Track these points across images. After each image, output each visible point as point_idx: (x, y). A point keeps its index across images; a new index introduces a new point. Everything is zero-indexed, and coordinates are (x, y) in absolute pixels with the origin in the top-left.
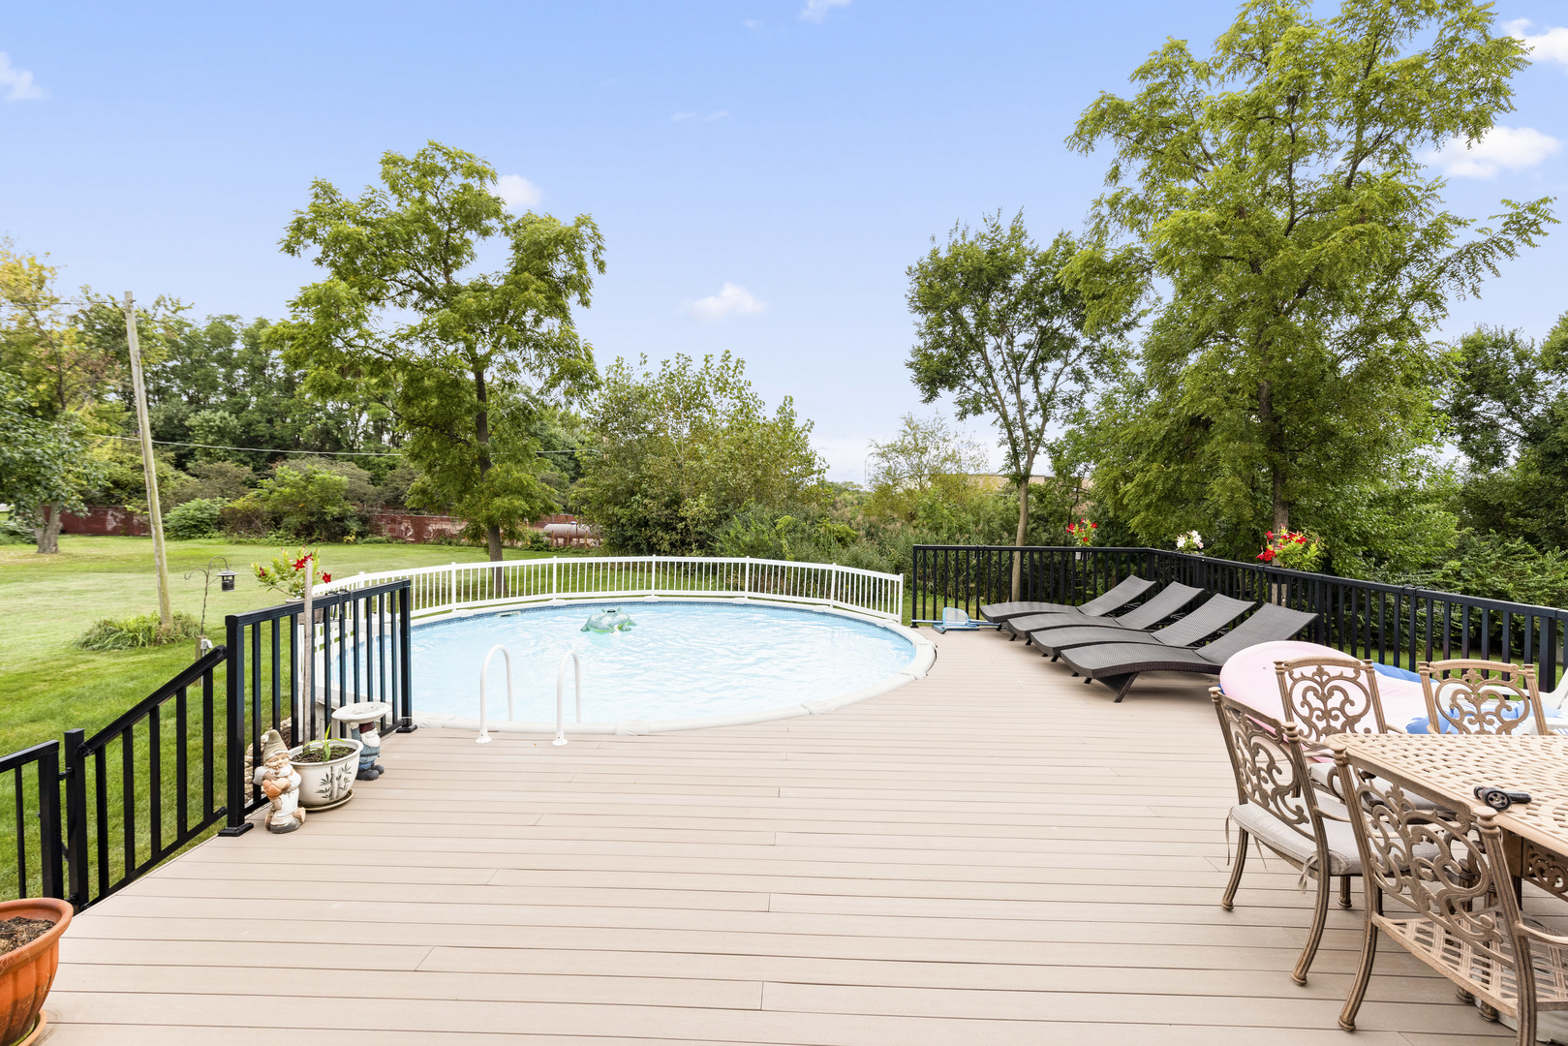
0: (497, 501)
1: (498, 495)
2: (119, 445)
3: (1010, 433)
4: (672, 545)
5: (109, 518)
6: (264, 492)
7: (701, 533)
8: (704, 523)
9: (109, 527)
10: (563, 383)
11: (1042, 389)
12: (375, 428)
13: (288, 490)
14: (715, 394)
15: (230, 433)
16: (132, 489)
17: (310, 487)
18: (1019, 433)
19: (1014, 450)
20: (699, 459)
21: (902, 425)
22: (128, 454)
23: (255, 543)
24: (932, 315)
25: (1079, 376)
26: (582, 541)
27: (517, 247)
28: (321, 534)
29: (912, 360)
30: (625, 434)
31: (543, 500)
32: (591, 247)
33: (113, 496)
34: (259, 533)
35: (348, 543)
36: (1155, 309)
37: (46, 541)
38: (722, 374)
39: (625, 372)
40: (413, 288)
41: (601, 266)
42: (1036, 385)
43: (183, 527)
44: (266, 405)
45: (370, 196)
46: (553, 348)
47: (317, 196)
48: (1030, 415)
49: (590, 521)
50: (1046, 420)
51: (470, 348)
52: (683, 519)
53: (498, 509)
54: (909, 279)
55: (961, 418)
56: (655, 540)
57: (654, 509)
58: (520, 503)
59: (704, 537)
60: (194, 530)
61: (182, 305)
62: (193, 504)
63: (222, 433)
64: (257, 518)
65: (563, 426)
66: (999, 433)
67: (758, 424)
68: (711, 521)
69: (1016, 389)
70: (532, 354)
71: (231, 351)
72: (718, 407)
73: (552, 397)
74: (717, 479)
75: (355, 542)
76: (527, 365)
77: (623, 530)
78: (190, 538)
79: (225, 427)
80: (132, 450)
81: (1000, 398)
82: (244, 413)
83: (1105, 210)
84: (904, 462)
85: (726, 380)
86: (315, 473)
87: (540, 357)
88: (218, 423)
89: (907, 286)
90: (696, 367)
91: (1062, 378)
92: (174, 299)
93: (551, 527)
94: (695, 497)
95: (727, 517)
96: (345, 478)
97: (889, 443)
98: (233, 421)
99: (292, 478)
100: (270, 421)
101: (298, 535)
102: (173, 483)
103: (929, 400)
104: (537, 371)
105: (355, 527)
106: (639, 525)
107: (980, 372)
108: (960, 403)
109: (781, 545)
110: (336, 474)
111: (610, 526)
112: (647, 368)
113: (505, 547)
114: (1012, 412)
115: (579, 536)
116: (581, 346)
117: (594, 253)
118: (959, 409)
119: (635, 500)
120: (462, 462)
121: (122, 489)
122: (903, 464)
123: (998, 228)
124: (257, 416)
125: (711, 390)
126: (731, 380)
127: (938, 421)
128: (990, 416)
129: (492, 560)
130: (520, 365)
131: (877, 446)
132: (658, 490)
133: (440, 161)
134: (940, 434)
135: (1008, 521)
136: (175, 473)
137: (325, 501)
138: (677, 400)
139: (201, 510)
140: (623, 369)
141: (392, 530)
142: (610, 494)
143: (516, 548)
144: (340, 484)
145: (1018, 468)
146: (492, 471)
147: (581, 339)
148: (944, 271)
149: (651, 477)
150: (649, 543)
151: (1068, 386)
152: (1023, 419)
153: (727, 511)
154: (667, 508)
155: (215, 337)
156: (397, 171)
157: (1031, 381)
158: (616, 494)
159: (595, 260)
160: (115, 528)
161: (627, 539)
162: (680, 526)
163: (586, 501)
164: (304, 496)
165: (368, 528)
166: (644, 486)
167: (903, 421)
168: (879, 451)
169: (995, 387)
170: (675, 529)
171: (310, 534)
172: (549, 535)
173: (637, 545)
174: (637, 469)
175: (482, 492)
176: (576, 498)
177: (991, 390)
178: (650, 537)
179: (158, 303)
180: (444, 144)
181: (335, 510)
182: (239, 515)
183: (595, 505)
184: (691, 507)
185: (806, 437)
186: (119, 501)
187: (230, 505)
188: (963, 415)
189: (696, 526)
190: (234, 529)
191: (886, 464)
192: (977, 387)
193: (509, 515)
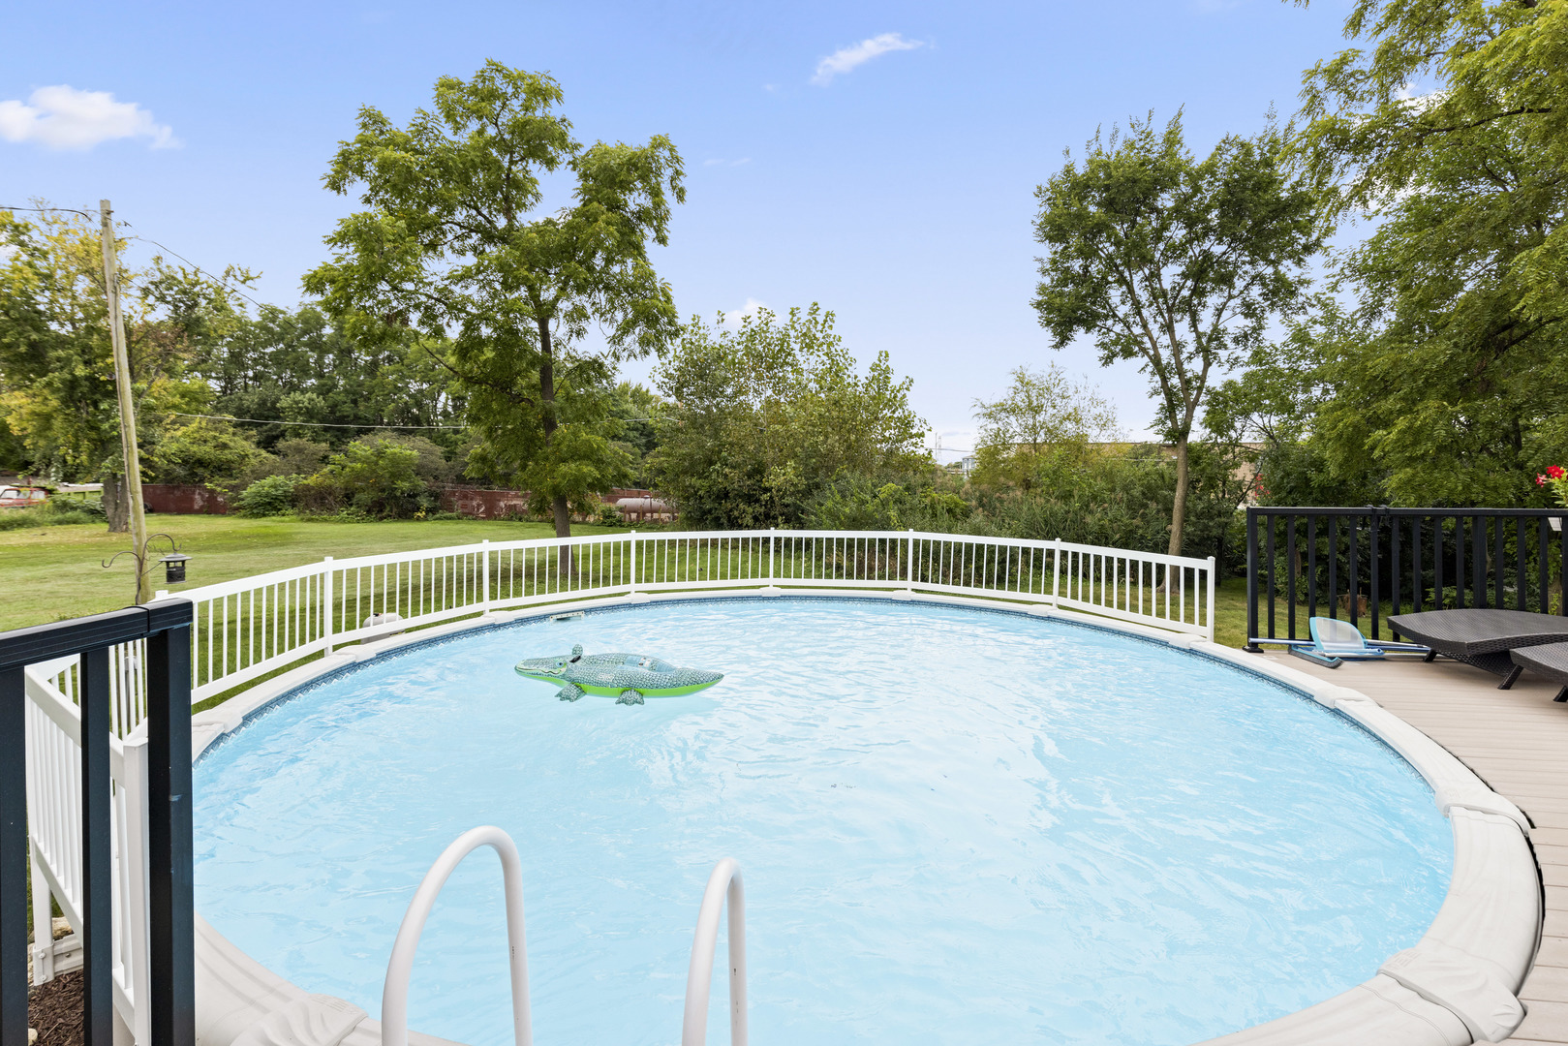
0: (563, 468)
1: (564, 461)
2: (204, 424)
3: (1164, 380)
4: (756, 519)
5: (197, 496)
6: (337, 469)
7: (787, 506)
8: (792, 494)
9: (196, 507)
10: (637, 330)
11: (1201, 328)
12: (454, 407)
13: (359, 465)
14: (801, 350)
15: (317, 414)
16: (215, 467)
17: (380, 462)
18: (1175, 381)
19: (1170, 401)
20: (784, 423)
21: (1012, 382)
22: (211, 433)
23: (326, 521)
24: (1059, 247)
25: (1249, 310)
26: (656, 516)
27: (584, 176)
28: (391, 511)
29: (1040, 298)
30: (701, 398)
31: (616, 468)
32: (668, 172)
33: (196, 474)
34: (331, 510)
35: (418, 519)
36: (1385, 210)
37: (117, 520)
38: (809, 329)
39: (702, 331)
40: (472, 231)
41: (680, 195)
42: (1194, 324)
43: (258, 505)
44: (351, 386)
45: (421, 121)
46: (626, 290)
47: (365, 126)
48: (1190, 358)
49: (666, 494)
50: (1207, 364)
51: (534, 295)
52: (767, 490)
53: (564, 476)
54: (1038, 201)
55: (1106, 364)
56: (736, 513)
57: (735, 480)
58: (589, 469)
59: (791, 509)
60: (268, 507)
61: (252, 275)
62: (269, 481)
63: (310, 414)
64: (330, 494)
65: (635, 402)
66: (1150, 381)
67: (849, 384)
68: (799, 492)
69: (1168, 328)
70: (602, 297)
71: (320, 336)
72: (805, 366)
73: (625, 346)
74: (806, 445)
75: (425, 519)
76: (597, 310)
77: (700, 503)
78: (264, 515)
79: (313, 408)
80: (216, 429)
81: (1151, 338)
82: (331, 394)
83: (1321, 83)
84: (1015, 424)
85: (814, 335)
86: (387, 447)
87: (611, 301)
88: (306, 404)
89: (1036, 210)
90: (781, 321)
91: (1226, 314)
92: (244, 269)
93: (623, 502)
94: (783, 464)
95: (817, 486)
96: (415, 453)
97: (998, 401)
98: (320, 402)
99: (363, 453)
100: (355, 402)
101: (369, 512)
102: (253, 461)
103: (1056, 347)
104: (609, 316)
105: (425, 502)
106: (718, 497)
107: (1122, 310)
108: (1103, 345)
109: (889, 518)
110: (408, 449)
111: (687, 499)
112: (724, 327)
113: (575, 523)
114: (1166, 355)
115: (652, 511)
116: (658, 285)
117: (673, 179)
118: (1103, 353)
119: (714, 470)
120: (525, 424)
121: (205, 467)
122: (1014, 424)
123: (1149, 134)
124: (342, 397)
125: (797, 347)
126: (819, 335)
127: (1054, 376)
128: (1141, 361)
129: (559, 536)
130: (589, 311)
131: (983, 406)
132: (739, 459)
133: (500, 83)
134: (1056, 390)
135: (1149, 488)
136: (257, 451)
137: (395, 476)
138: (759, 357)
139: (275, 487)
140: (699, 328)
141: (464, 506)
142: (686, 464)
143: (587, 523)
144: (410, 458)
145: (1174, 422)
146: (556, 432)
147: (658, 277)
148: (1080, 188)
149: (732, 444)
150: (729, 517)
151: (1235, 323)
152: (1179, 364)
153: (817, 480)
154: (749, 478)
155: (306, 322)
156: (453, 95)
157: (1187, 319)
158: (692, 465)
159: (674, 188)
160: (202, 507)
161: (705, 513)
162: (766, 497)
163: (661, 472)
164: (374, 471)
165: (438, 504)
166: (724, 454)
167: (1015, 376)
168: (985, 411)
169: (1145, 326)
170: (758, 501)
171: (381, 511)
172: (621, 509)
173: (717, 519)
174: (716, 435)
175: (547, 459)
176: (650, 469)
177: (1137, 330)
178: (731, 510)
179: (228, 273)
180: (505, 64)
181: (404, 485)
182: (313, 492)
183: (670, 476)
184: (777, 476)
185: (904, 396)
186: (202, 481)
187: (305, 482)
188: (1108, 360)
189: (782, 497)
190: (307, 506)
191: (995, 426)
192: (1118, 328)
193: (577, 481)
